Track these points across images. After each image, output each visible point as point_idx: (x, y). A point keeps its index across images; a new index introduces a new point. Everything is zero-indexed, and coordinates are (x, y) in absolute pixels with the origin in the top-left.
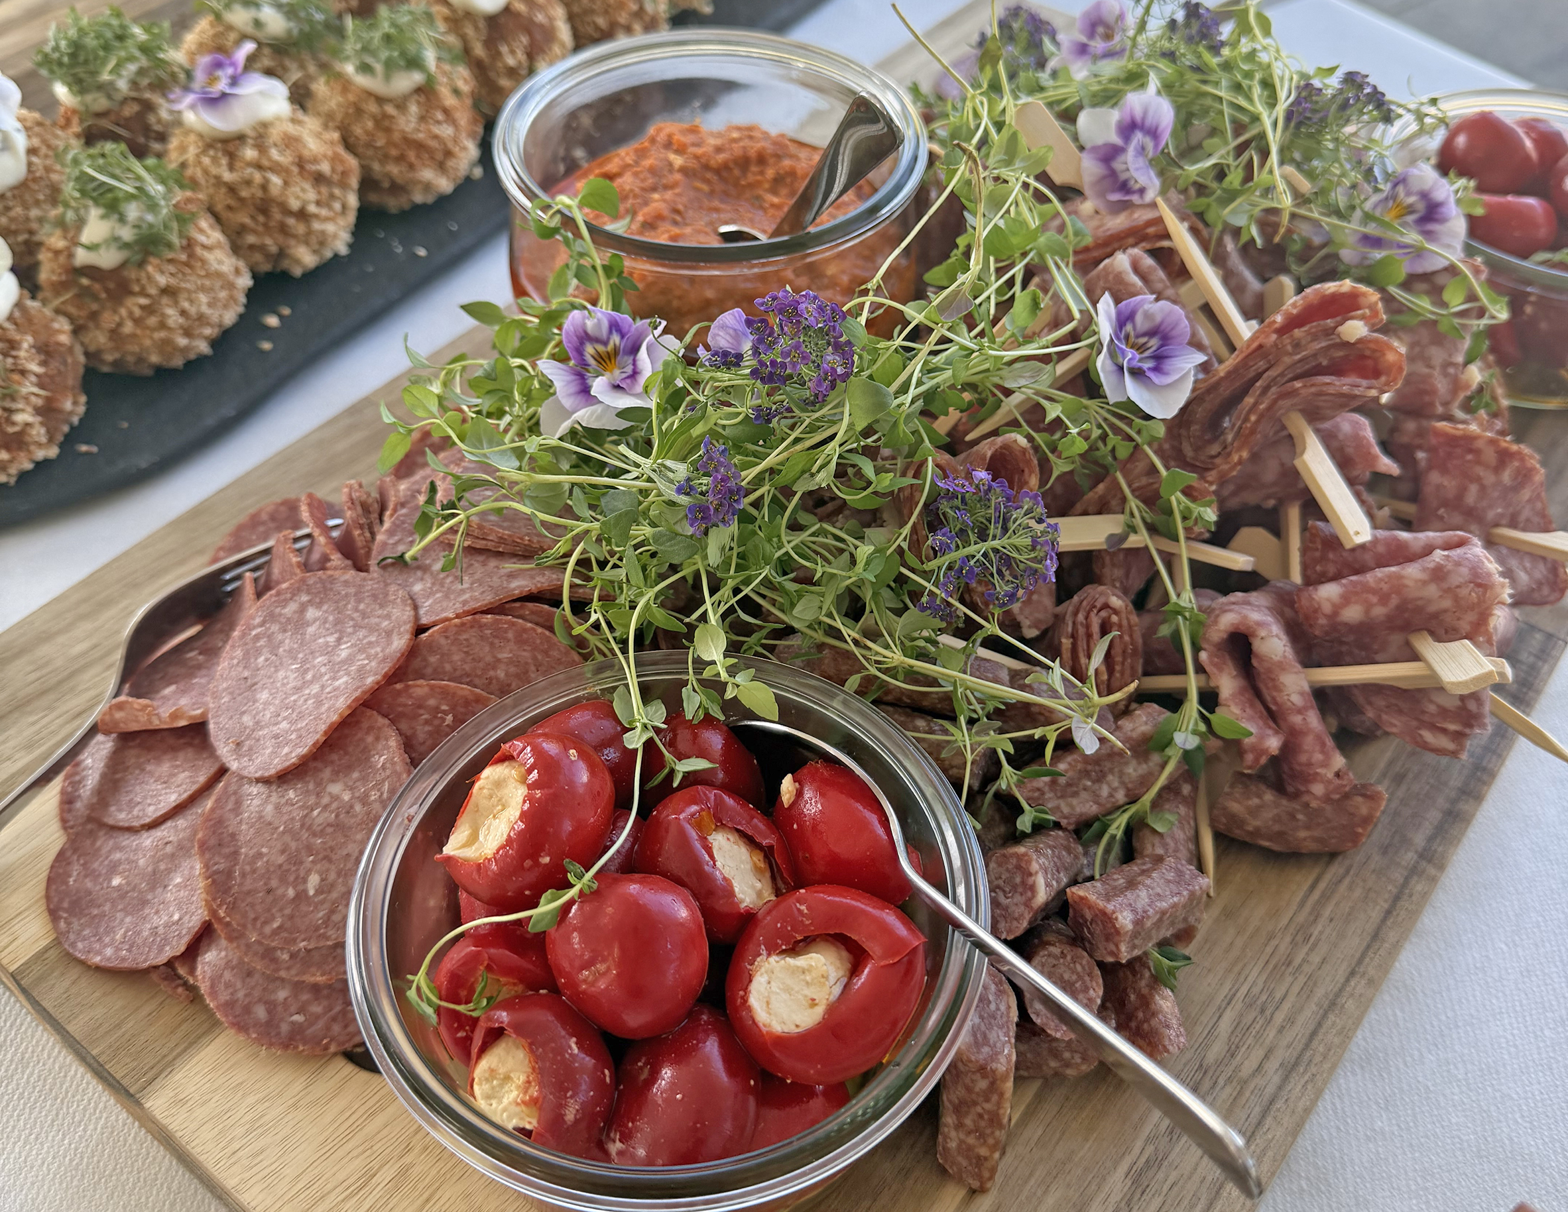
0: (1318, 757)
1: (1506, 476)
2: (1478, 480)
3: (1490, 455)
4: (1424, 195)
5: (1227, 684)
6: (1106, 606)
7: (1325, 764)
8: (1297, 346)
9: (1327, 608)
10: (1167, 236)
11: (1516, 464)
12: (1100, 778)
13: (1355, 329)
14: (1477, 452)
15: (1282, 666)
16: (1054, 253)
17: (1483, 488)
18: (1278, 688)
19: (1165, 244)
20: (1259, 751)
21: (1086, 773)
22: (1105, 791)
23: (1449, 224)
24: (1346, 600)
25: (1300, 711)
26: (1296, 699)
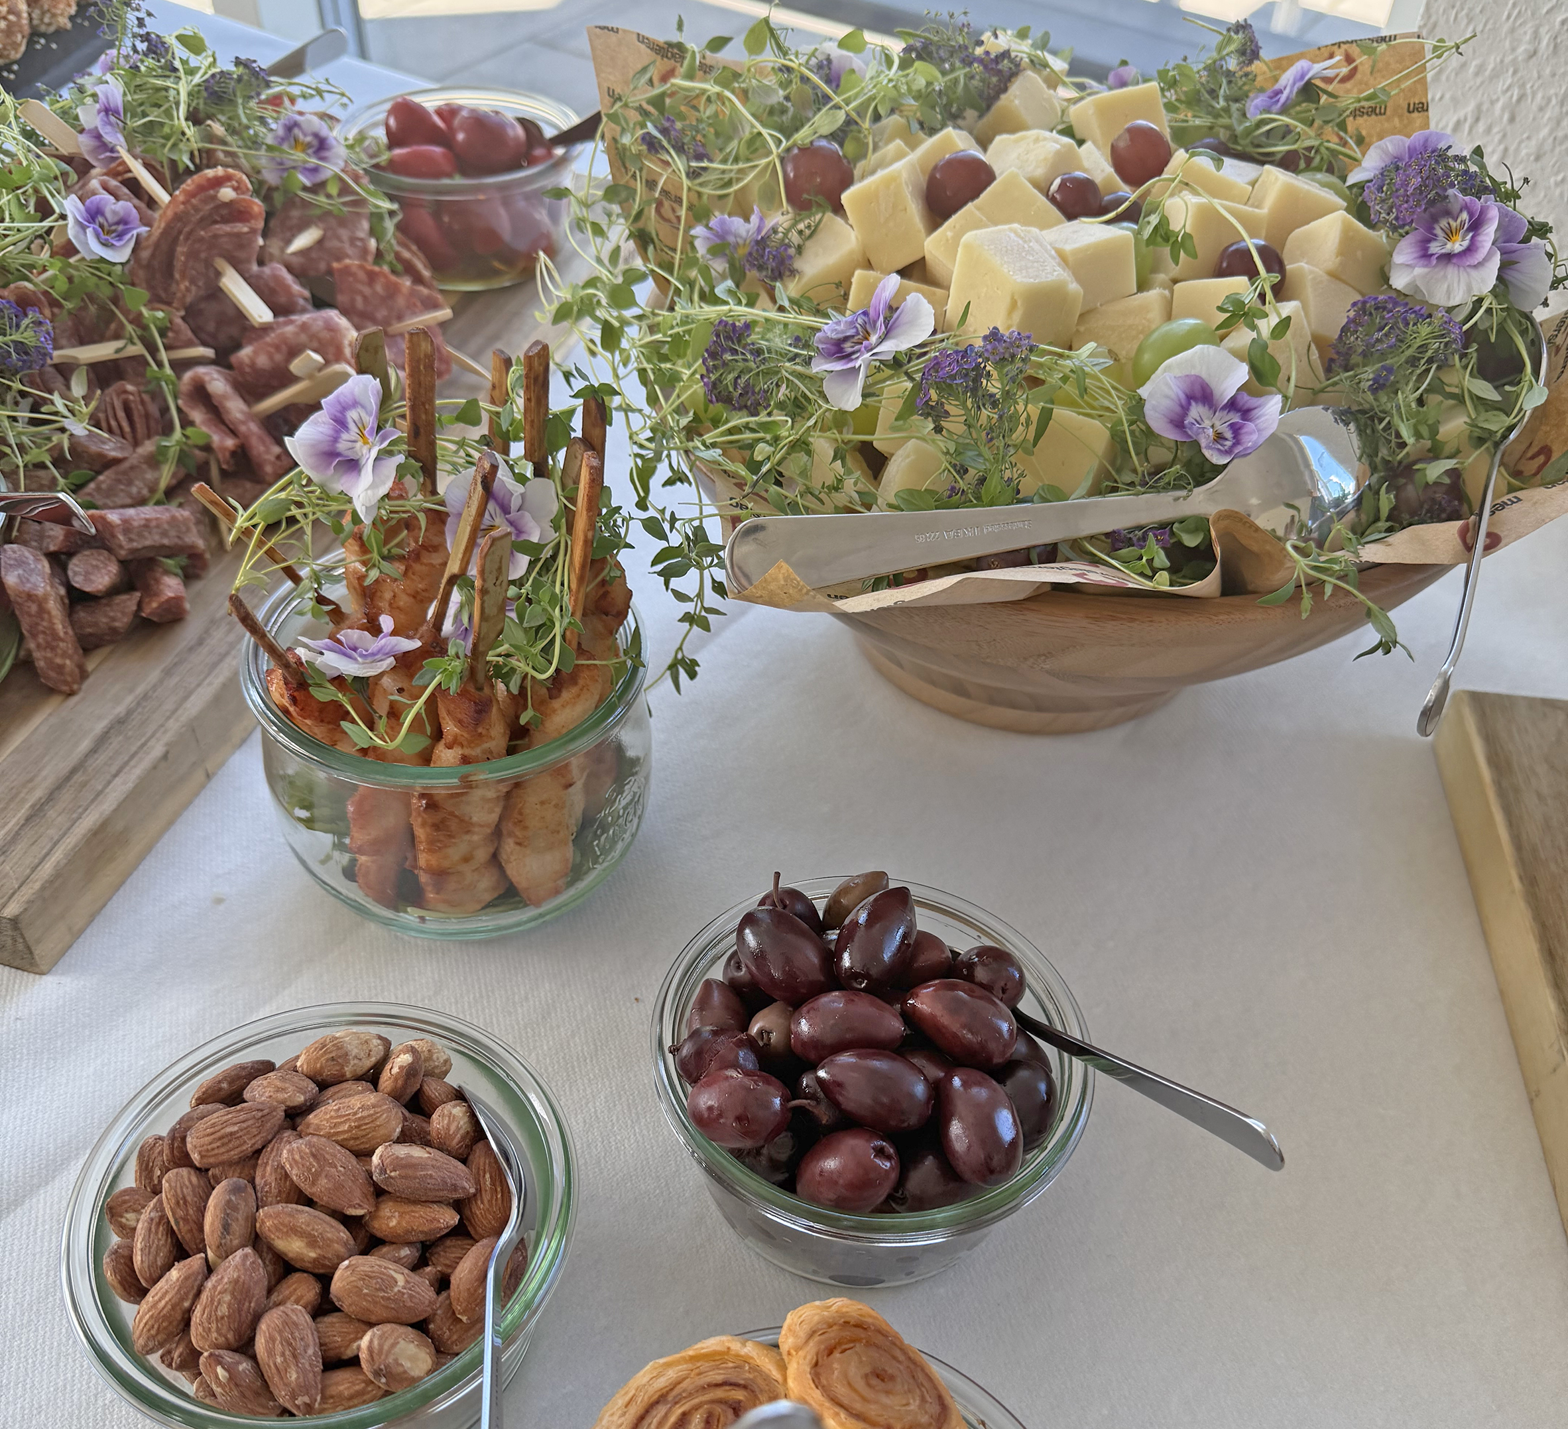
0: (262, 448)
1: (379, 288)
2: (361, 293)
3: (362, 275)
4: (316, 135)
5: (197, 415)
6: (126, 392)
7: (268, 451)
8: (197, 210)
9: (247, 360)
10: (130, 171)
11: (382, 280)
12: (130, 483)
13: (227, 193)
14: (354, 275)
15: (225, 397)
16: (44, 181)
17: (365, 298)
18: (228, 412)
19: (129, 175)
20: (224, 449)
21: (119, 481)
22: (134, 490)
23: (334, 150)
24: (255, 353)
25: (243, 423)
26: (239, 416)
